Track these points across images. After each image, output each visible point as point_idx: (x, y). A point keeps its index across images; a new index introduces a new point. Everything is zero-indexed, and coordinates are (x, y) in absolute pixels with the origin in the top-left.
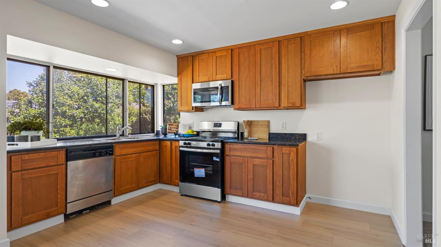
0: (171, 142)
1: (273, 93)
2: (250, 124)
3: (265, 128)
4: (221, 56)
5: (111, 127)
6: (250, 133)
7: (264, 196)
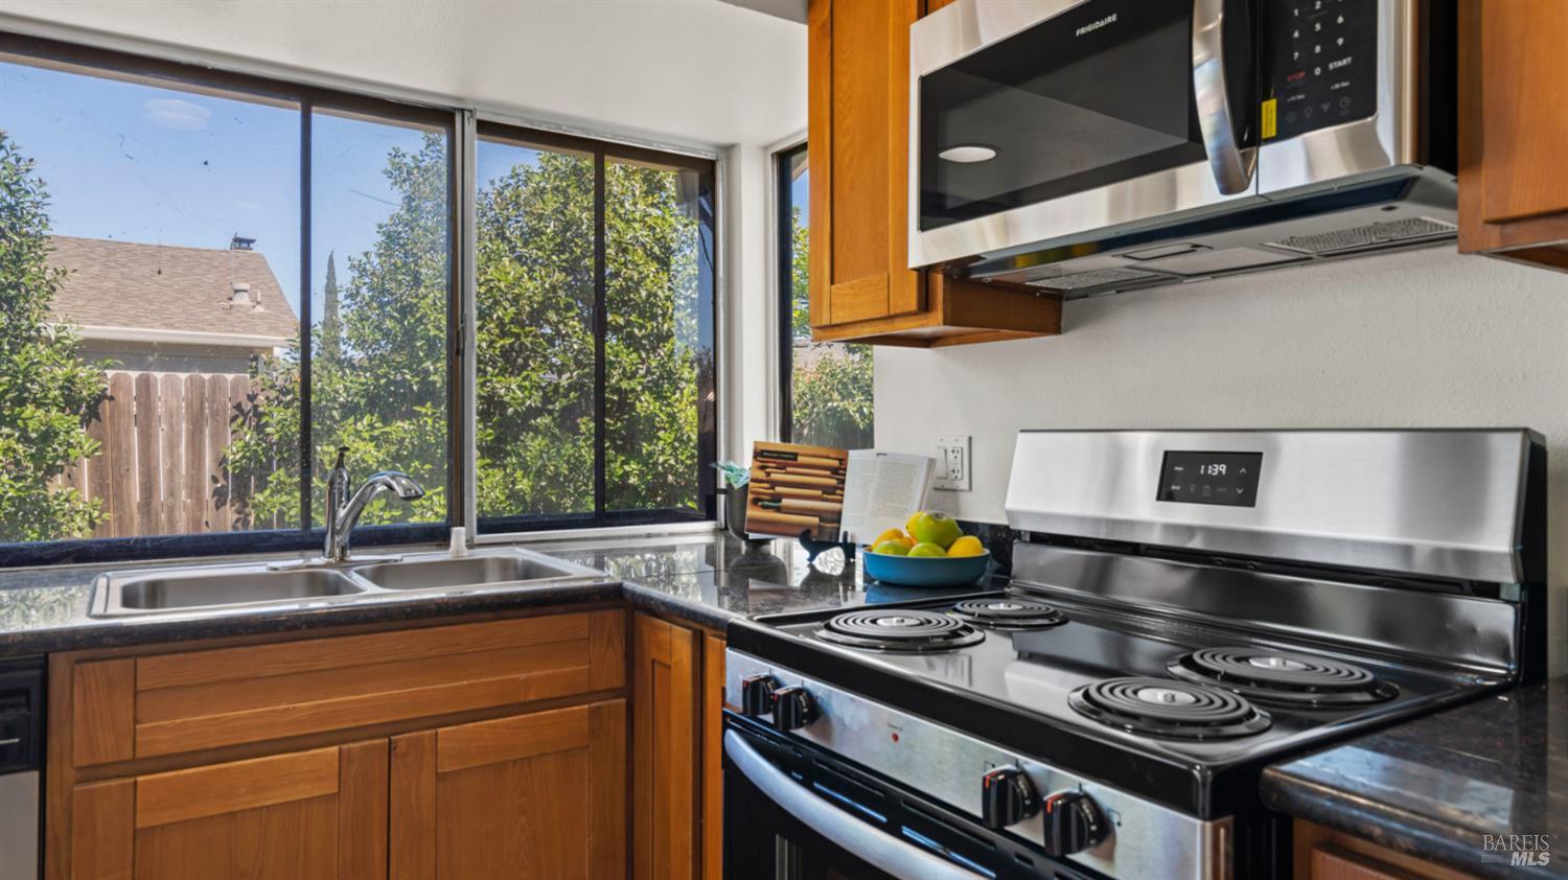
5: (661, 459)
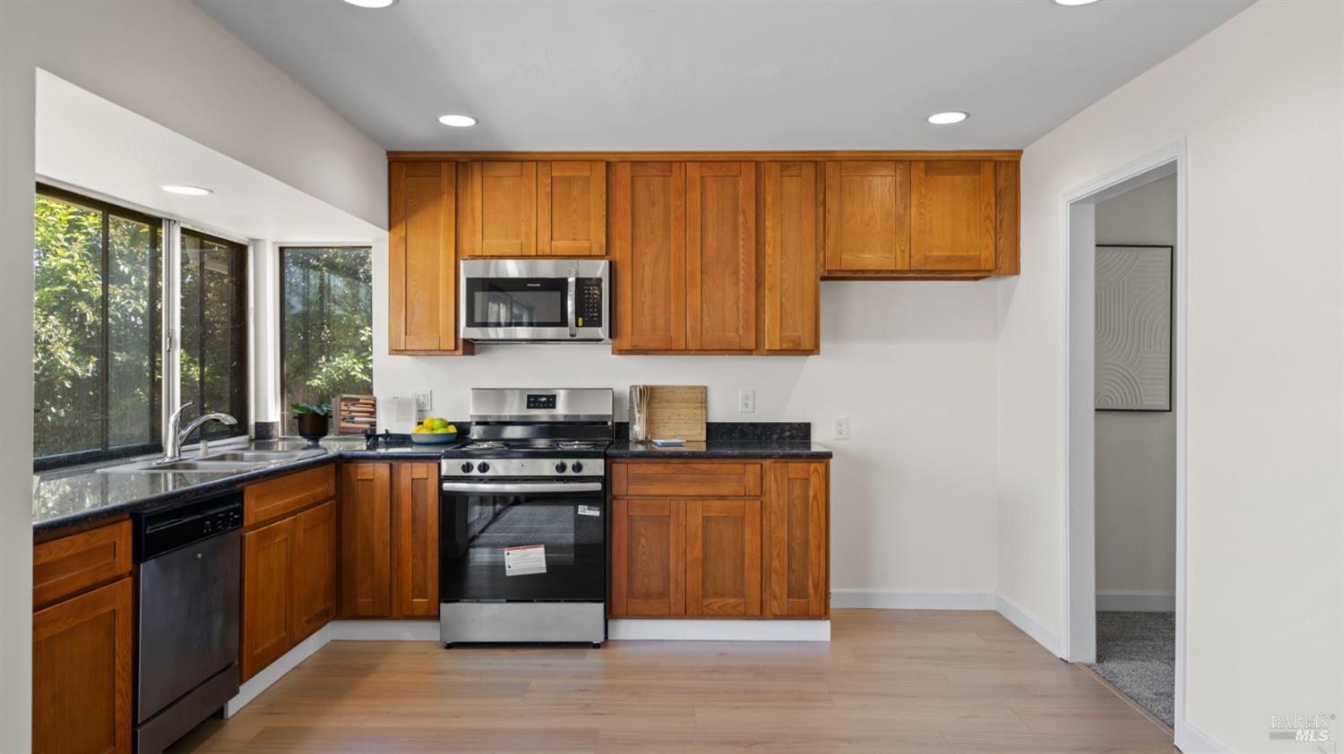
0: (391, 466)
1: (738, 309)
2: (648, 395)
3: (696, 408)
4: (568, 180)
6: (650, 423)
7: (734, 604)
